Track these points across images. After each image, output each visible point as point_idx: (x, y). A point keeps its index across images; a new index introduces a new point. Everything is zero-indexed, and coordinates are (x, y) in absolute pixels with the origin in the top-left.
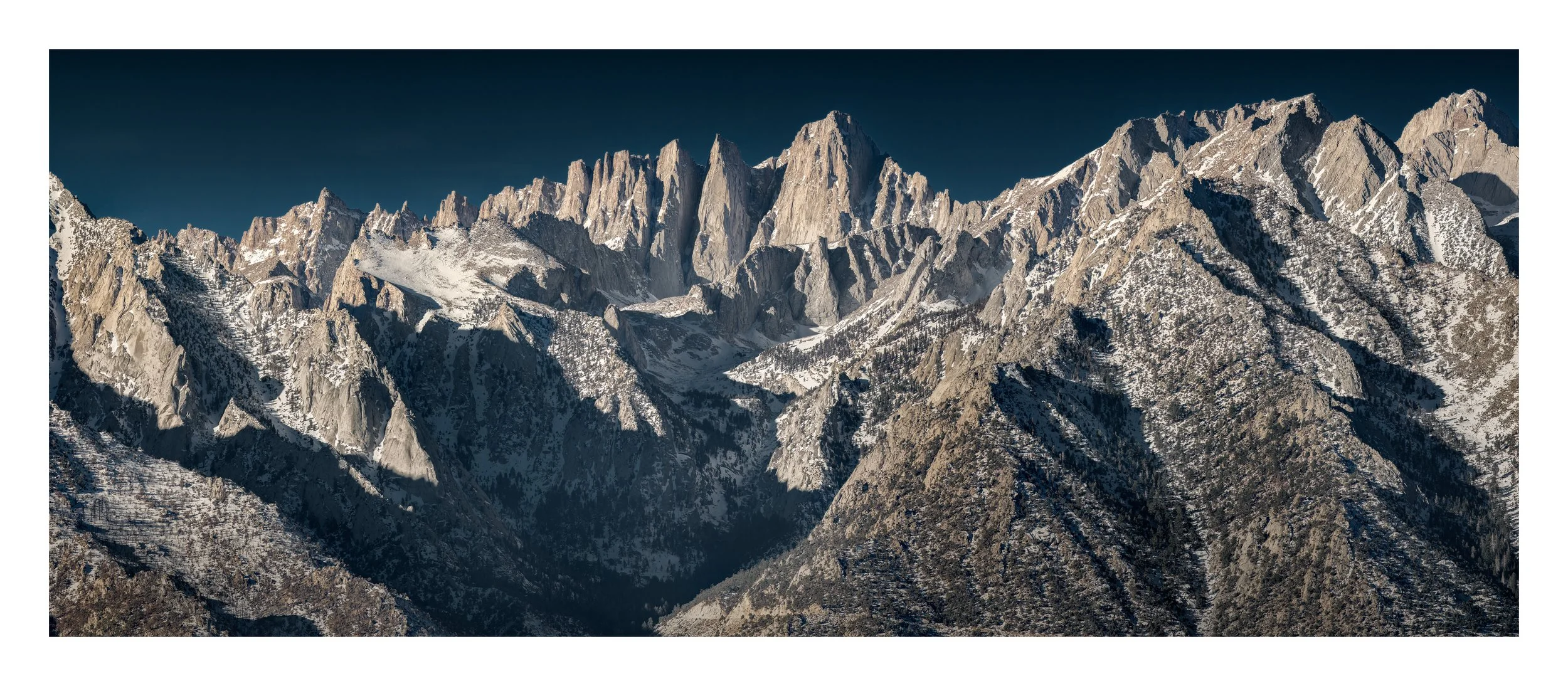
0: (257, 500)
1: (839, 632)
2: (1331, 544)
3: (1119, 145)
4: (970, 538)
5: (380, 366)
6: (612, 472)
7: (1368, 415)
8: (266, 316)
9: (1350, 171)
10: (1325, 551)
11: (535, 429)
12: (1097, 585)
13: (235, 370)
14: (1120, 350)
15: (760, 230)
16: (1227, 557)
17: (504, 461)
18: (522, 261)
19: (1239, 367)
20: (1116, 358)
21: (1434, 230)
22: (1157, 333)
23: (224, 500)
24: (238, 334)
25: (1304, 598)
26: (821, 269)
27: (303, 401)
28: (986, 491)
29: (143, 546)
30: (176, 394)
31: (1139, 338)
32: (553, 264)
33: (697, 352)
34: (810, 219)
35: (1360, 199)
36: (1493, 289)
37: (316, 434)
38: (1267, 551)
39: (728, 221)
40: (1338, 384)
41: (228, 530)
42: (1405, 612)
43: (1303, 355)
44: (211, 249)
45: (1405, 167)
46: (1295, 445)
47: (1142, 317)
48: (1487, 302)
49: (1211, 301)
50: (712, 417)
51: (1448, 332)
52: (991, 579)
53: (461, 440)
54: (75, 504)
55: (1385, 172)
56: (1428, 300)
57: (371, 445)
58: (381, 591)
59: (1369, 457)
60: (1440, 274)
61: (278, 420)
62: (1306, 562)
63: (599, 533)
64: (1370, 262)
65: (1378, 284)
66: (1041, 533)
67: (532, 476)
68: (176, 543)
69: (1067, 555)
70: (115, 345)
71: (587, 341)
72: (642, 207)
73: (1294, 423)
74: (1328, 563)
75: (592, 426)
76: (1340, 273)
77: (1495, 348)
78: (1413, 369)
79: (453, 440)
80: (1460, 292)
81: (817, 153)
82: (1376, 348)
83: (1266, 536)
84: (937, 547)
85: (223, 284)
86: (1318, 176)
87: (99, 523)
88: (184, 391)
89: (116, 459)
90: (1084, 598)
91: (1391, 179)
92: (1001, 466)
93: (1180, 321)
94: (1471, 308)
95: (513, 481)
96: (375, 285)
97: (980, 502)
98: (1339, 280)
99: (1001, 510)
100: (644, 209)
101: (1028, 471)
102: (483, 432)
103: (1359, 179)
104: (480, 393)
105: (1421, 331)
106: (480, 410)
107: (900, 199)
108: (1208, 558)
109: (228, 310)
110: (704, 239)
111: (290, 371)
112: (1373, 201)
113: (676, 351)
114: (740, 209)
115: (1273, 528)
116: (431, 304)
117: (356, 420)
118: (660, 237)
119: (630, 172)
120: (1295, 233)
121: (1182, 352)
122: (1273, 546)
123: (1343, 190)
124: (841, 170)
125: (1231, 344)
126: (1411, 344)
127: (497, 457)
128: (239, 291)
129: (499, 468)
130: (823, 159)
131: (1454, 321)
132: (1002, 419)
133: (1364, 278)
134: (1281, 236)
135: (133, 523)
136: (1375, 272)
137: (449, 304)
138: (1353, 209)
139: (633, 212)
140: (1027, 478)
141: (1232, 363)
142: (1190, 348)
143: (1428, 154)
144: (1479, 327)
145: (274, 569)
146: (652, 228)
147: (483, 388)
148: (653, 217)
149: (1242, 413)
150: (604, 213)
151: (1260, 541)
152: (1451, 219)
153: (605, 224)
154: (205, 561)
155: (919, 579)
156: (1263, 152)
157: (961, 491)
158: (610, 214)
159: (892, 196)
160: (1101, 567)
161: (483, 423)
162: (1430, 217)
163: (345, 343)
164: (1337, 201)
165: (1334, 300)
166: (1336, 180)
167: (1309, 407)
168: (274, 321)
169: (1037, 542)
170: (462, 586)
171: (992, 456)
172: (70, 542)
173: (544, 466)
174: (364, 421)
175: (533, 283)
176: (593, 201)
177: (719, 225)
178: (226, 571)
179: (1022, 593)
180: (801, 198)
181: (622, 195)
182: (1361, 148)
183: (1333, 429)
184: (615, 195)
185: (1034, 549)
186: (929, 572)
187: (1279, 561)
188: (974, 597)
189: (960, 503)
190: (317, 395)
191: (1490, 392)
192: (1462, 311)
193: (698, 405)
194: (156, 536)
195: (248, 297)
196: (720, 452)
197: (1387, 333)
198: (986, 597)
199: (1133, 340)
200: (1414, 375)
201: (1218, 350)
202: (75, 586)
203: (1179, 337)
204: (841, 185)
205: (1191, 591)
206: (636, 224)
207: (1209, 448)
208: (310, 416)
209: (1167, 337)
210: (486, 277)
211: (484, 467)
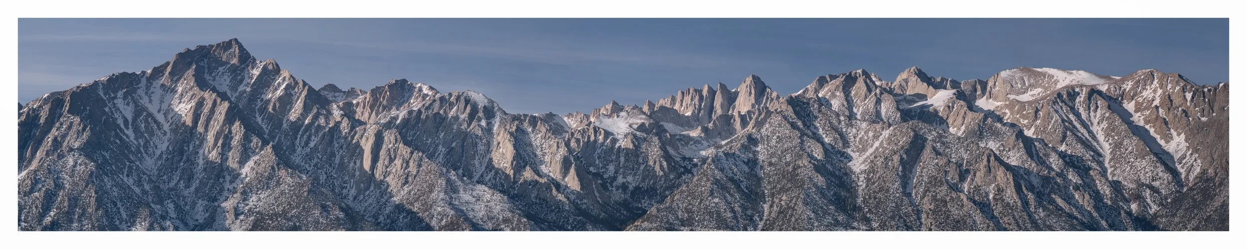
0: (502, 195)
1: (650, 230)
2: (797, 202)
3: (815, 84)
4: (696, 202)
5: (569, 154)
6: (652, 181)
7: (825, 164)
8: (543, 141)
9: (861, 91)
10: (795, 204)
11: (635, 169)
12: (729, 215)
13: (532, 156)
14: (760, 146)
15: (731, 109)
16: (771, 206)
17: (626, 178)
18: (643, 121)
19: (790, 151)
20: (758, 149)
21: (883, 108)
22: (771, 141)
23: (493, 195)
24: (535, 146)
25: (788, 218)
26: (738, 120)
27: (548, 165)
28: (703, 188)
29: (467, 209)
30: (512, 163)
31: (766, 142)
32: (652, 121)
33: (697, 145)
34: (744, 105)
35: (864, 99)
36: (872, 127)
37: (551, 174)
38: (781, 204)
39: (722, 106)
40: (818, 155)
41: (492, 203)
42: (815, 222)
43: (809, 147)
44: (582, 118)
45: (878, 90)
46: (798, 173)
47: (768, 136)
48: (870, 131)
49: (787, 132)
50: (687, 165)
51: (858, 139)
52: (700, 214)
53: (615, 173)
54: (451, 198)
55: (872, 91)
56: (854, 130)
57: (564, 177)
58: (526, 220)
59: (817, 176)
60: (858, 122)
61: (541, 170)
62: (790, 208)
63: (644, 199)
64: (839, 119)
65: (840, 126)
66: (716, 200)
67: (632, 182)
68: (477, 207)
69: (723, 206)
70: (501, 150)
71: (653, 144)
72: (697, 103)
73: (799, 167)
74: (796, 208)
75: (648, 168)
76: (830, 122)
77: (869, 144)
78: (845, 150)
79: (613, 172)
80: (863, 127)
81: (747, 87)
82: (835, 144)
83: (782, 200)
84: (686, 205)
85: (533, 132)
86: (853, 93)
87: (457, 203)
88: (515, 163)
89: (467, 185)
90: (725, 219)
91: (873, 94)
92: (709, 181)
93: (778, 137)
94: (865, 133)
95: (626, 184)
96: (597, 129)
97: (701, 191)
98: (829, 125)
99: (706, 194)
100: (698, 103)
101: (717, 182)
102: (621, 170)
103: (864, 94)
104: (622, 159)
105: (850, 139)
106: (621, 164)
107: (770, 99)
108: (766, 207)
109: (533, 139)
110: (716, 112)
111: (547, 156)
112: (867, 100)
113: (691, 145)
114: (726, 103)
115: (784, 198)
116: (612, 134)
117: (561, 170)
118: (702, 112)
119: (694, 93)
120: (820, 111)
121: (776, 146)
122: (783, 203)
123: (859, 97)
124: (753, 91)
125: (789, 144)
126: (846, 144)
127: (624, 177)
128: (537, 134)
129: (625, 180)
130: (748, 88)
131: (860, 136)
132: (713, 168)
133: (837, 124)
134: (816, 113)
135: (466, 203)
136: (840, 122)
137: (618, 134)
138: (861, 102)
139: (695, 105)
140: (716, 184)
141: (788, 150)
142: (779, 145)
143: (901, 85)
144: (866, 138)
145: (501, 215)
146: (700, 110)
147: (623, 158)
148: (700, 105)
149: (787, 164)
150: (687, 105)
151: (780, 202)
152: (888, 105)
153: (687, 108)
154: (483, 212)
155: (680, 213)
156: (838, 87)
157: (696, 188)
158: (688, 105)
159: (767, 98)
160: (733, 210)
161: (622, 168)
162: (882, 104)
163: (561, 148)
164: (857, 100)
165: (826, 131)
166: (858, 94)
167: (803, 162)
168: (545, 142)
169: (714, 203)
170: (573, 216)
171: (707, 178)
172: (446, 208)
173: (636, 179)
174: (563, 170)
175: (645, 126)
176: (684, 102)
177: (720, 107)
178: (488, 215)
179: (707, 217)
180: (742, 99)
181: (692, 100)
182: (865, 85)
183: (808, 169)
184: (690, 100)
185: (713, 205)
186: (683, 212)
187: (783, 207)
188: (693, 219)
189: (695, 192)
190: (552, 163)
191: (865, 156)
192: (863, 133)
193: (684, 161)
194: (471, 206)
195: (539, 136)
196: (686, 174)
197: (839, 140)
198: (697, 219)
199: (764, 143)
200: (845, 152)
201: (786, 146)
202: (445, 220)
203: (777, 142)
204: (753, 95)
205: (758, 216)
206: (695, 108)
207: (776, 174)
208: (550, 169)
209: (773, 142)
210: (631, 126)
211: (620, 180)
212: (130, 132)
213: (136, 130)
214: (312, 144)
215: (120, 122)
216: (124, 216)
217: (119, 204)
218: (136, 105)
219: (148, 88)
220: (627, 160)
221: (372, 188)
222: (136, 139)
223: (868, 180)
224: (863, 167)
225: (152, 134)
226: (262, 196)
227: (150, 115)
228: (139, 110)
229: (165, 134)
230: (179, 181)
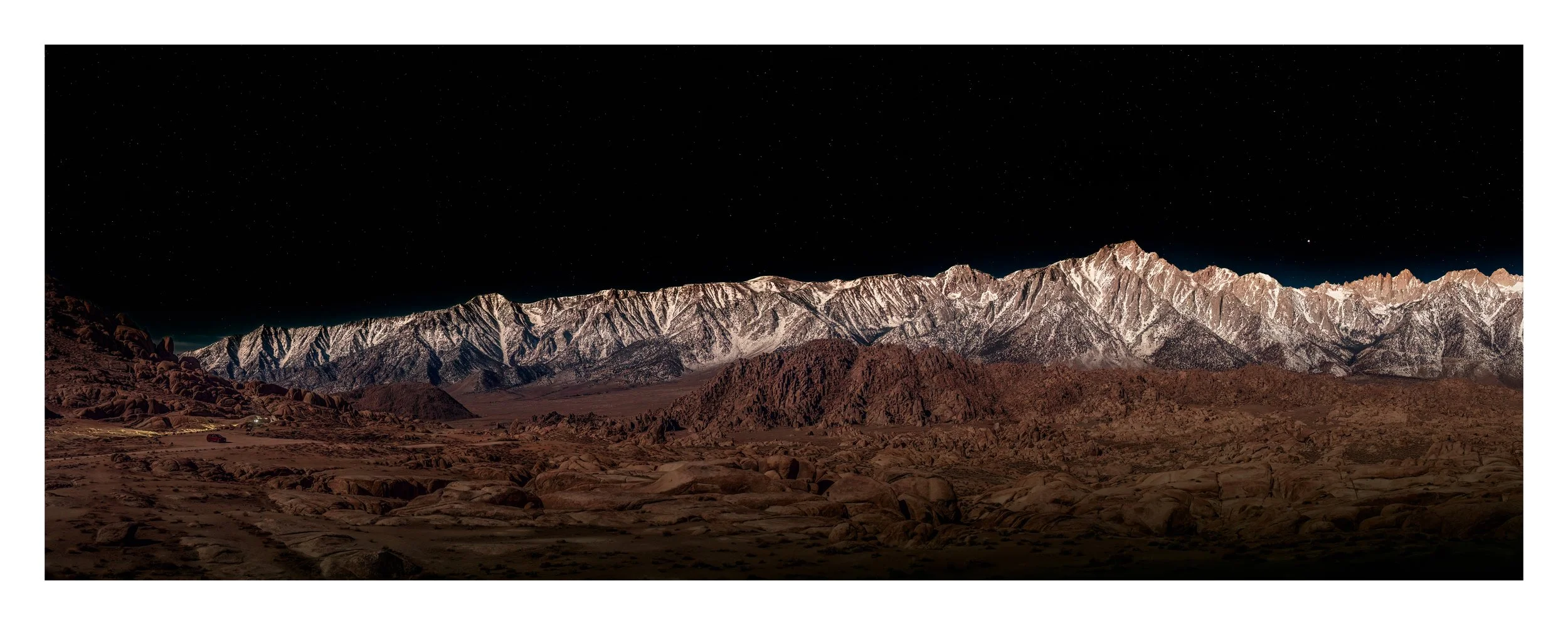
4: (1406, 339)
6: (1362, 326)
11: (1351, 320)
12: (1425, 346)
13: (1301, 310)
17: (1346, 325)
18: (1351, 293)
24: (1302, 305)
28: (1411, 331)
32: (1355, 293)
37: (1312, 321)
41: (1292, 336)
50: (1379, 318)
52: (1408, 345)
58: (1314, 346)
61: (1307, 319)
63: (1358, 336)
67: (1350, 327)
75: (1359, 319)
77: (1493, 310)
79: (1338, 321)
89: (1276, 325)
90: (1423, 348)
95: (1347, 328)
98: (1469, 299)
102: (1343, 320)
109: (1301, 301)
113: (1377, 307)
116: (1335, 300)
131: (1488, 306)
137: (1339, 300)
153: (1370, 286)
154: (1288, 341)
157: (1407, 331)
169: (1416, 340)
173: (1352, 325)
174: (1319, 319)
178: (1291, 342)
188: (1405, 348)
189: (1405, 333)
197: (1476, 307)
198: (1407, 348)
208: (1311, 318)
209: (1442, 307)
210: (1345, 295)
211: (1343, 325)
212: (1081, 292)
213: (1084, 290)
214: (1182, 301)
215: (1075, 286)
216: (1094, 337)
217: (1090, 331)
218: (1083, 277)
219: (1087, 267)
220: (1345, 315)
221: (1221, 326)
222: (1085, 296)
223: (1496, 330)
224: (1492, 323)
225: (1093, 293)
226: (1167, 329)
227: (1090, 283)
228: (1084, 280)
229: (1100, 293)
230: (1114, 320)
